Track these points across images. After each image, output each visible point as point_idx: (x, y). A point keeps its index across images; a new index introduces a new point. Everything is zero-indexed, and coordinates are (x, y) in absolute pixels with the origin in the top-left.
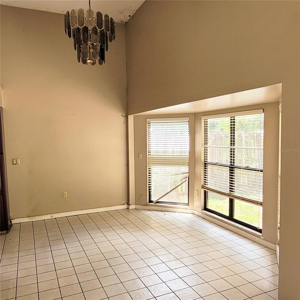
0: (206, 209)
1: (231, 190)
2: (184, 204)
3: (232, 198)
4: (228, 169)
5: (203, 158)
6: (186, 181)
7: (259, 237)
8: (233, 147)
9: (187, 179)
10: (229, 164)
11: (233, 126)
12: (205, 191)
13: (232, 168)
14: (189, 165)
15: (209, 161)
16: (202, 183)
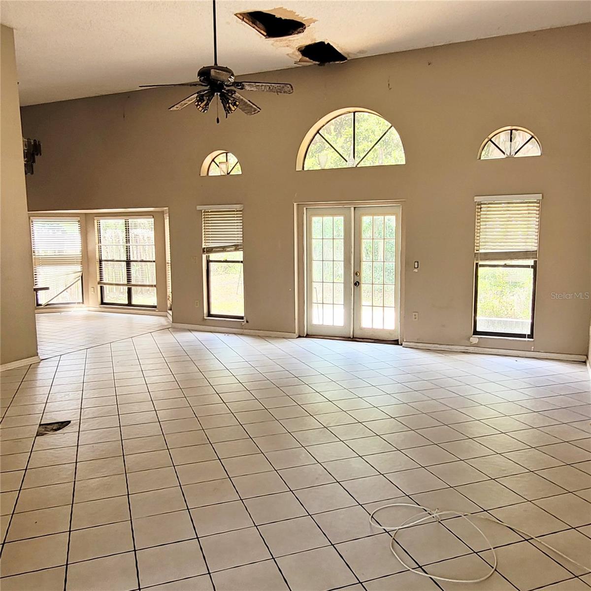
0: (102, 303)
1: (129, 280)
2: (79, 303)
3: (130, 287)
4: (125, 263)
5: (97, 256)
6: (79, 279)
7: (154, 311)
8: (128, 245)
9: (80, 278)
10: (125, 259)
11: (127, 227)
12: (101, 287)
13: (128, 262)
14: (81, 264)
15: (103, 258)
16: (98, 280)
